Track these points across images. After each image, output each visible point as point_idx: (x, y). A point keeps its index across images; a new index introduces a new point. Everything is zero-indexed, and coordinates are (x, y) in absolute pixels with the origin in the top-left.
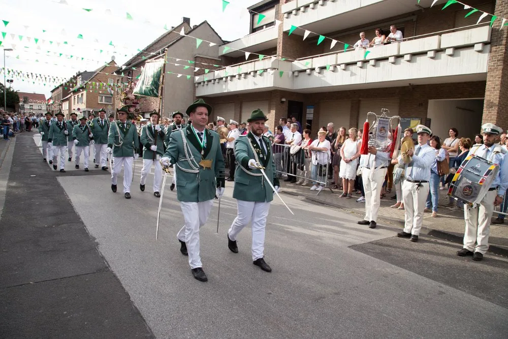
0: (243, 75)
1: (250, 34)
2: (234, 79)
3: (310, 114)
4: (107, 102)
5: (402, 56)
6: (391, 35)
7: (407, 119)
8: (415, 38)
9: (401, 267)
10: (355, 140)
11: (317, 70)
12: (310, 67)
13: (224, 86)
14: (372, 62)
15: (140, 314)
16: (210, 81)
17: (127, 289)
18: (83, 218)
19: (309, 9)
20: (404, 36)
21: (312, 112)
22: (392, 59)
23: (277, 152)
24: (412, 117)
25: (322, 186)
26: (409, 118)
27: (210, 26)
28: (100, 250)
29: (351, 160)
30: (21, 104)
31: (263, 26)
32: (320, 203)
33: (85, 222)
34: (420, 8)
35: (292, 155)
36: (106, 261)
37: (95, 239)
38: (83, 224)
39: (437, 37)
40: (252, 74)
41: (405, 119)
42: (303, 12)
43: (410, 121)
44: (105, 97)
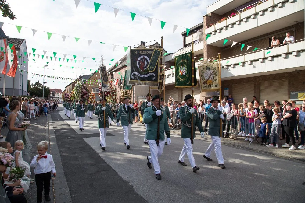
1: (184, 48)
3: (226, 93)
4: (97, 92)
7: (295, 92)
11: (232, 66)
12: (227, 65)
14: (269, 59)
18: (113, 167)
19: (223, 31)
21: (228, 92)
22: (283, 56)
24: (299, 91)
26: (297, 91)
27: (159, 45)
28: (136, 191)
30: (51, 95)
31: (191, 43)
34: (298, 23)
35: (228, 120)
37: (129, 183)
38: (115, 171)
42: (219, 32)
43: (297, 93)
44: (96, 89)
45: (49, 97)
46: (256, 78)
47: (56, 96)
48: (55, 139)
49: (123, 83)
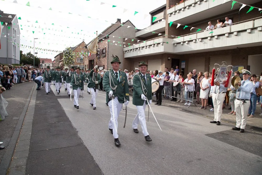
0: (148, 47)
1: (151, 25)
2: (143, 48)
3: (183, 65)
4: (81, 62)
5: (232, 33)
6: (226, 22)
7: (236, 66)
8: (240, 23)
9: (235, 146)
10: (207, 79)
11: (187, 42)
12: (183, 41)
13: (138, 52)
14: (216, 37)
15: (98, 167)
16: (131, 50)
17: (92, 154)
18: (70, 119)
19: (181, 11)
20: (233, 22)
21: (185, 64)
22: (227, 35)
23: (166, 86)
24: (239, 65)
25: (191, 103)
27: (131, 22)
28: (79, 135)
29: (206, 89)
30: (41, 64)
31: (158, 21)
32: (190, 112)
33: (71, 121)
35: (174, 87)
36: (82, 140)
37: (76, 129)
38: (70, 122)
39: (252, 22)
40: (153, 45)
41: (235, 66)
42: (178, 13)
43: (238, 67)
44: (80, 59)
45: (39, 66)
46: (207, 53)
49: (99, 55)
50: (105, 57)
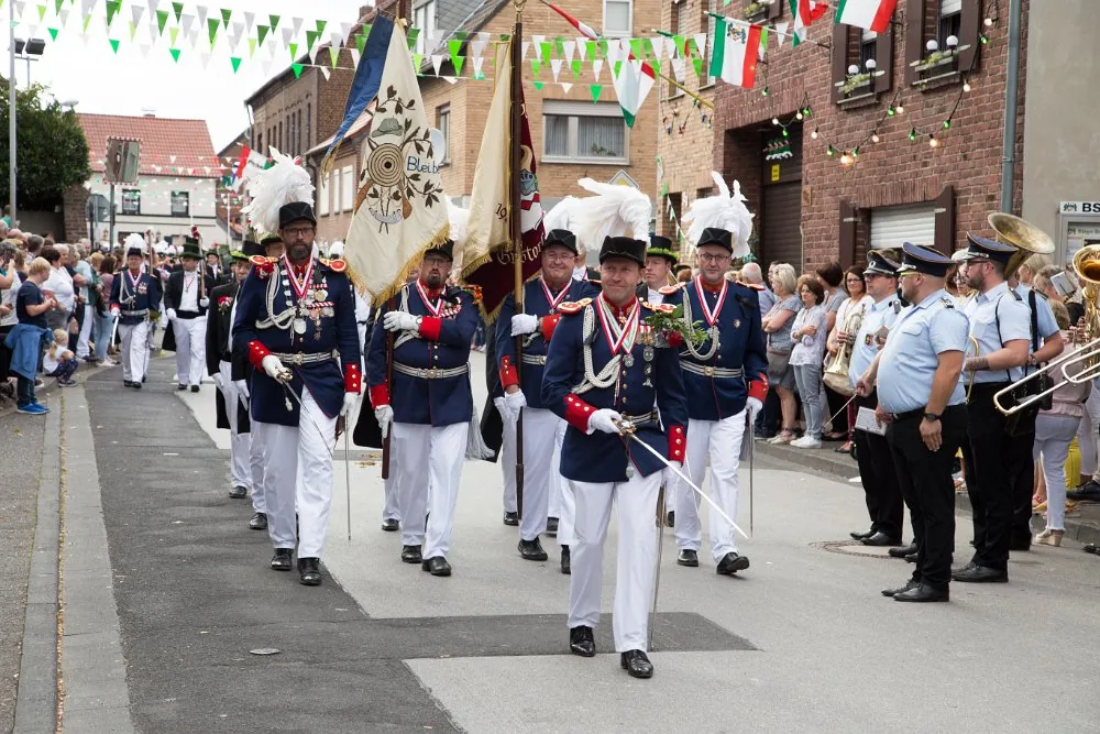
4: (597, 151)
30: (87, 185)
44: (584, 119)
45: (69, 214)
47: (155, 196)
48: (120, 660)
49: (883, 50)
50: (964, 76)
